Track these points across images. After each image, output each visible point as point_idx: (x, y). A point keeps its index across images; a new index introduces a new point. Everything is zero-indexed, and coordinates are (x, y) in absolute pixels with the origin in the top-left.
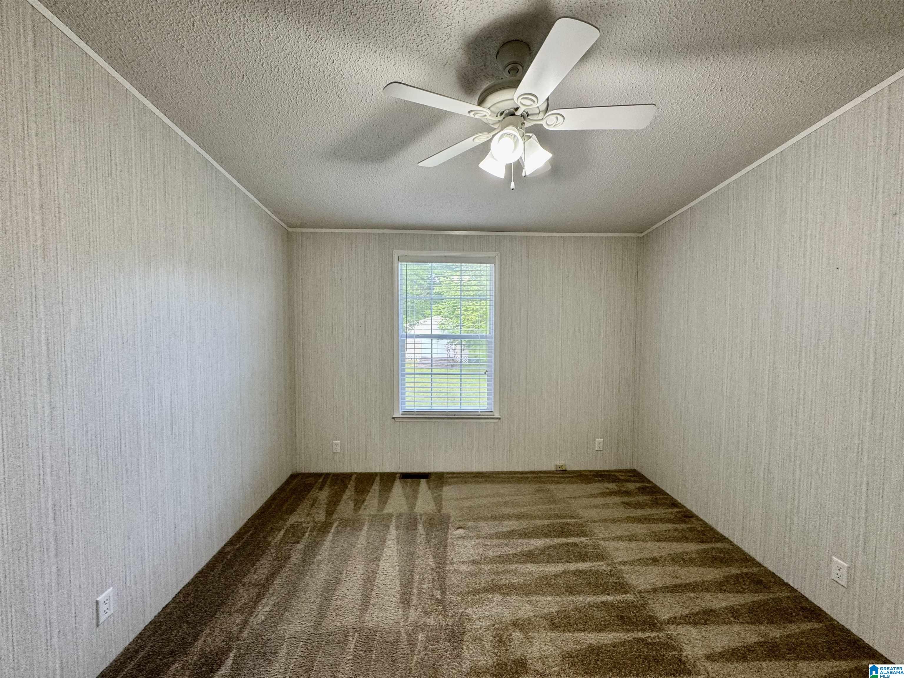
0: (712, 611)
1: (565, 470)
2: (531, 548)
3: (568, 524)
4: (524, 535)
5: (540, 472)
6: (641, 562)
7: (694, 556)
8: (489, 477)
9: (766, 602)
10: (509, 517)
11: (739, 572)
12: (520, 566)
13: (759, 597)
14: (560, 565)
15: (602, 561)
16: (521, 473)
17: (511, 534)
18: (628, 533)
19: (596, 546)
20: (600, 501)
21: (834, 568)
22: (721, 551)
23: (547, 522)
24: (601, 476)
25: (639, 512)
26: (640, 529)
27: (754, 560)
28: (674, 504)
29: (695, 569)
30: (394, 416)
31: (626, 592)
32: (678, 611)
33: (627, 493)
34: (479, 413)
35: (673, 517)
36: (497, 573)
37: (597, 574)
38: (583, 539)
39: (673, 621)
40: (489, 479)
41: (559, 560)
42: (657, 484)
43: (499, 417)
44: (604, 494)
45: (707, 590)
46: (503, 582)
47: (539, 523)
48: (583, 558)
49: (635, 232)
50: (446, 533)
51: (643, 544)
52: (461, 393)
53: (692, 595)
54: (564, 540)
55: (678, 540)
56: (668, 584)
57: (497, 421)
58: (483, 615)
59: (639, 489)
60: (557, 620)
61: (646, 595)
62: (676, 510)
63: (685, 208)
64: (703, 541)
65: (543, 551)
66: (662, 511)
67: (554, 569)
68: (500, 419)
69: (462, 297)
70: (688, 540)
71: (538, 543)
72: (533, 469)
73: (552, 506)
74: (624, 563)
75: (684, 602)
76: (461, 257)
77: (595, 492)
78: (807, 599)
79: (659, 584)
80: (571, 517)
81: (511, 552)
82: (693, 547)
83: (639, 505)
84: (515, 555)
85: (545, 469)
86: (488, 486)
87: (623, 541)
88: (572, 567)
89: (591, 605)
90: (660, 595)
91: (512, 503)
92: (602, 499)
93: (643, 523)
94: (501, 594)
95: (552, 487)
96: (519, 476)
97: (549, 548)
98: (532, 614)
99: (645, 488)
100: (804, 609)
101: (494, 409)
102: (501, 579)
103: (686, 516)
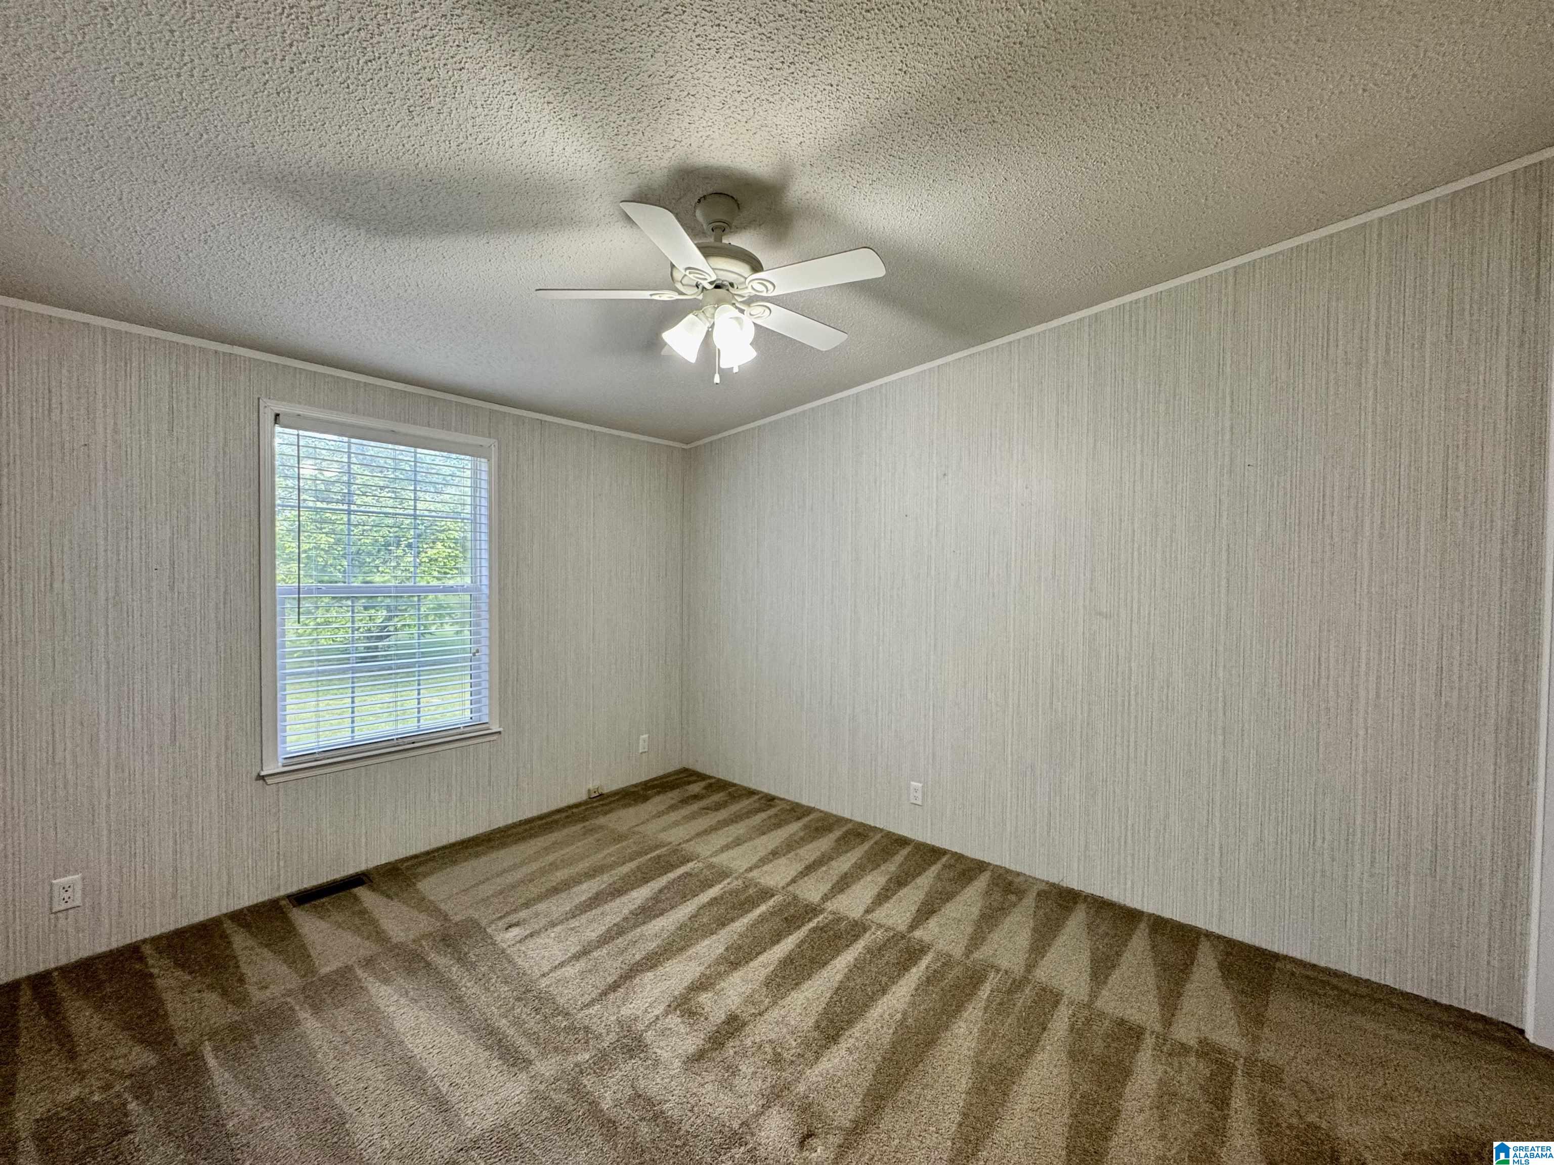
0: (846, 874)
1: (601, 795)
2: (638, 902)
3: (659, 857)
4: (616, 892)
5: (570, 807)
6: (763, 861)
7: (802, 834)
8: (490, 840)
9: (872, 847)
10: (576, 881)
11: (841, 833)
12: (644, 928)
13: (866, 846)
14: (688, 903)
15: (728, 877)
16: (540, 818)
17: (596, 900)
18: (730, 839)
19: (711, 866)
20: (674, 816)
21: (912, 790)
22: (818, 820)
23: (632, 865)
24: (653, 787)
25: (723, 814)
26: (738, 829)
27: (843, 818)
28: (751, 793)
29: (810, 846)
30: (263, 773)
31: (773, 896)
32: (825, 888)
33: (696, 797)
34: (462, 730)
35: (757, 805)
36: (622, 952)
37: (735, 893)
38: (691, 865)
39: (825, 898)
40: (492, 844)
41: (684, 898)
42: (721, 777)
43: (501, 729)
44: (673, 808)
45: (831, 859)
46: (638, 957)
47: (626, 869)
48: (707, 884)
49: (682, 442)
50: (494, 944)
51: (752, 843)
52: (419, 699)
53: (824, 869)
54: (671, 876)
55: (778, 826)
56: (800, 869)
57: (495, 737)
58: (647, 1005)
59: (705, 788)
60: (732, 957)
61: (790, 888)
62: (757, 797)
63: (752, 425)
64: (799, 818)
65: (656, 899)
66: (745, 803)
67: (686, 911)
68: (499, 733)
69: (418, 512)
70: (787, 822)
71: (641, 895)
72: (554, 807)
73: (624, 844)
74: (750, 869)
75: (822, 878)
76: (426, 438)
77: (662, 807)
78: (894, 834)
79: (793, 873)
80: (657, 847)
81: (618, 919)
82: (794, 828)
83: (718, 807)
84: (626, 919)
85: (572, 801)
86: (502, 853)
87: (732, 848)
88: (705, 897)
89: (754, 925)
90: (801, 882)
91: (562, 861)
92: (676, 813)
93: (737, 822)
94: (648, 970)
95: (602, 820)
96: (540, 822)
97: (660, 891)
98: (702, 968)
99: (710, 785)
100: (896, 841)
101: (491, 718)
102: (634, 955)
103: (769, 801)
